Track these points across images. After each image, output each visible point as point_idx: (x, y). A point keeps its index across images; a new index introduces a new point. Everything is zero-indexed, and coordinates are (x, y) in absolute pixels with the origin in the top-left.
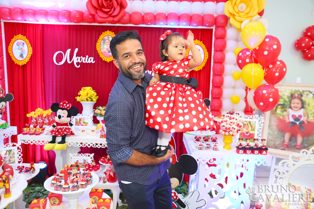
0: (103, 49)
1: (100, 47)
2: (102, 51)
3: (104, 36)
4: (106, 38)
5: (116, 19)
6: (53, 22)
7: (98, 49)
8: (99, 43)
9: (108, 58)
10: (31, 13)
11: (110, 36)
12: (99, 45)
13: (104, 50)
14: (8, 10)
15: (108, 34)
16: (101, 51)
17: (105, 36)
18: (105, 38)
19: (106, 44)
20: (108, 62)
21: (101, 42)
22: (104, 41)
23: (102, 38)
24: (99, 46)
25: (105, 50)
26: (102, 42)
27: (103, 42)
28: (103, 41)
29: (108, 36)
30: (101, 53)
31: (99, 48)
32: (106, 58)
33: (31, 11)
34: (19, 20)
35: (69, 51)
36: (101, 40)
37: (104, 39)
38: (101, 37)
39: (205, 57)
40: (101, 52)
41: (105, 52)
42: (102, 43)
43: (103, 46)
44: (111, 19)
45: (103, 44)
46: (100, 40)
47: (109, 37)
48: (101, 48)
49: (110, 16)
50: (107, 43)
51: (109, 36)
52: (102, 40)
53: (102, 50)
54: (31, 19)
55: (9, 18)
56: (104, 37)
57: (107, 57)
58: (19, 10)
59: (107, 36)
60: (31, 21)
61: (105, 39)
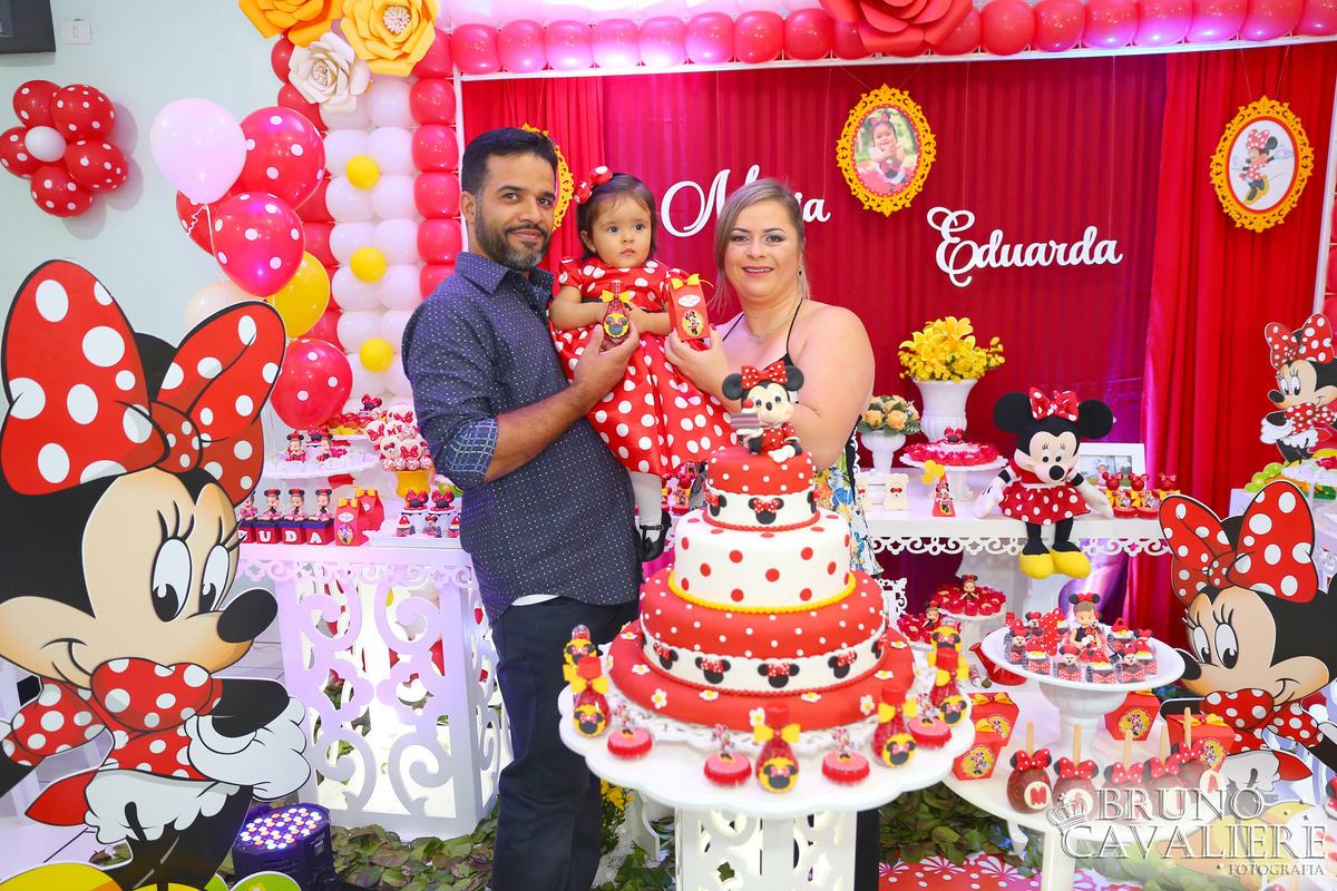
0: (865, 162)
1: (853, 155)
2: (860, 170)
3: (869, 107)
4: (876, 115)
5: (932, 37)
6: (660, 62)
7: (842, 164)
8: (850, 138)
9: (887, 200)
10: (575, 34)
11: (894, 107)
12: (848, 146)
13: (868, 165)
14: (484, 34)
15: (885, 101)
16: (856, 170)
17: (874, 109)
18: (871, 116)
19: (877, 141)
20: (887, 214)
21: (855, 136)
22: (867, 129)
23: (858, 120)
24: (848, 153)
25: (874, 166)
26: (859, 135)
27: (862, 134)
28: (862, 130)
29: (884, 106)
30: (855, 181)
31: (848, 160)
32: (878, 200)
33: (571, 28)
34: (527, 68)
35: (723, 177)
36: (855, 124)
37: (866, 121)
38: (858, 112)
39: (1301, 169)
40: (858, 175)
41: (875, 173)
42: (859, 139)
43: (864, 151)
44: (914, 37)
45: (866, 144)
46: (852, 128)
47: (890, 110)
48: (857, 157)
49: (911, 24)
50: (879, 137)
51: (890, 106)
52: (858, 127)
53: (862, 166)
54: (570, 61)
55: (483, 66)
56: (869, 112)
57: (883, 196)
58: (529, 28)
59: (882, 110)
60: (570, 66)
61: (874, 123)
